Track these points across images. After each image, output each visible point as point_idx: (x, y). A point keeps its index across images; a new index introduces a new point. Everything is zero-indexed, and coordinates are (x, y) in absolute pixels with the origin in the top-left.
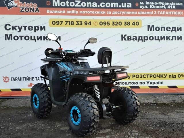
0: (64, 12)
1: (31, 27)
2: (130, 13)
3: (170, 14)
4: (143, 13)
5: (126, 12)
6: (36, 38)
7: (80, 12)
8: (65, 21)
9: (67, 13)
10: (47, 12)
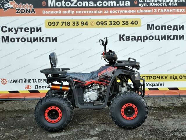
0: (60, 12)
1: (27, 29)
2: (129, 11)
3: (171, 11)
4: (142, 11)
5: (124, 11)
6: (32, 40)
7: (77, 12)
8: (61, 22)
9: (63, 13)
10: (43, 13)
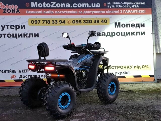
0: (41, 12)
1: (12, 26)
2: (99, 12)
3: (134, 12)
4: (110, 12)
5: (95, 11)
6: (17, 36)
7: (56, 12)
8: (43, 21)
9: (44, 13)
10: (27, 13)
